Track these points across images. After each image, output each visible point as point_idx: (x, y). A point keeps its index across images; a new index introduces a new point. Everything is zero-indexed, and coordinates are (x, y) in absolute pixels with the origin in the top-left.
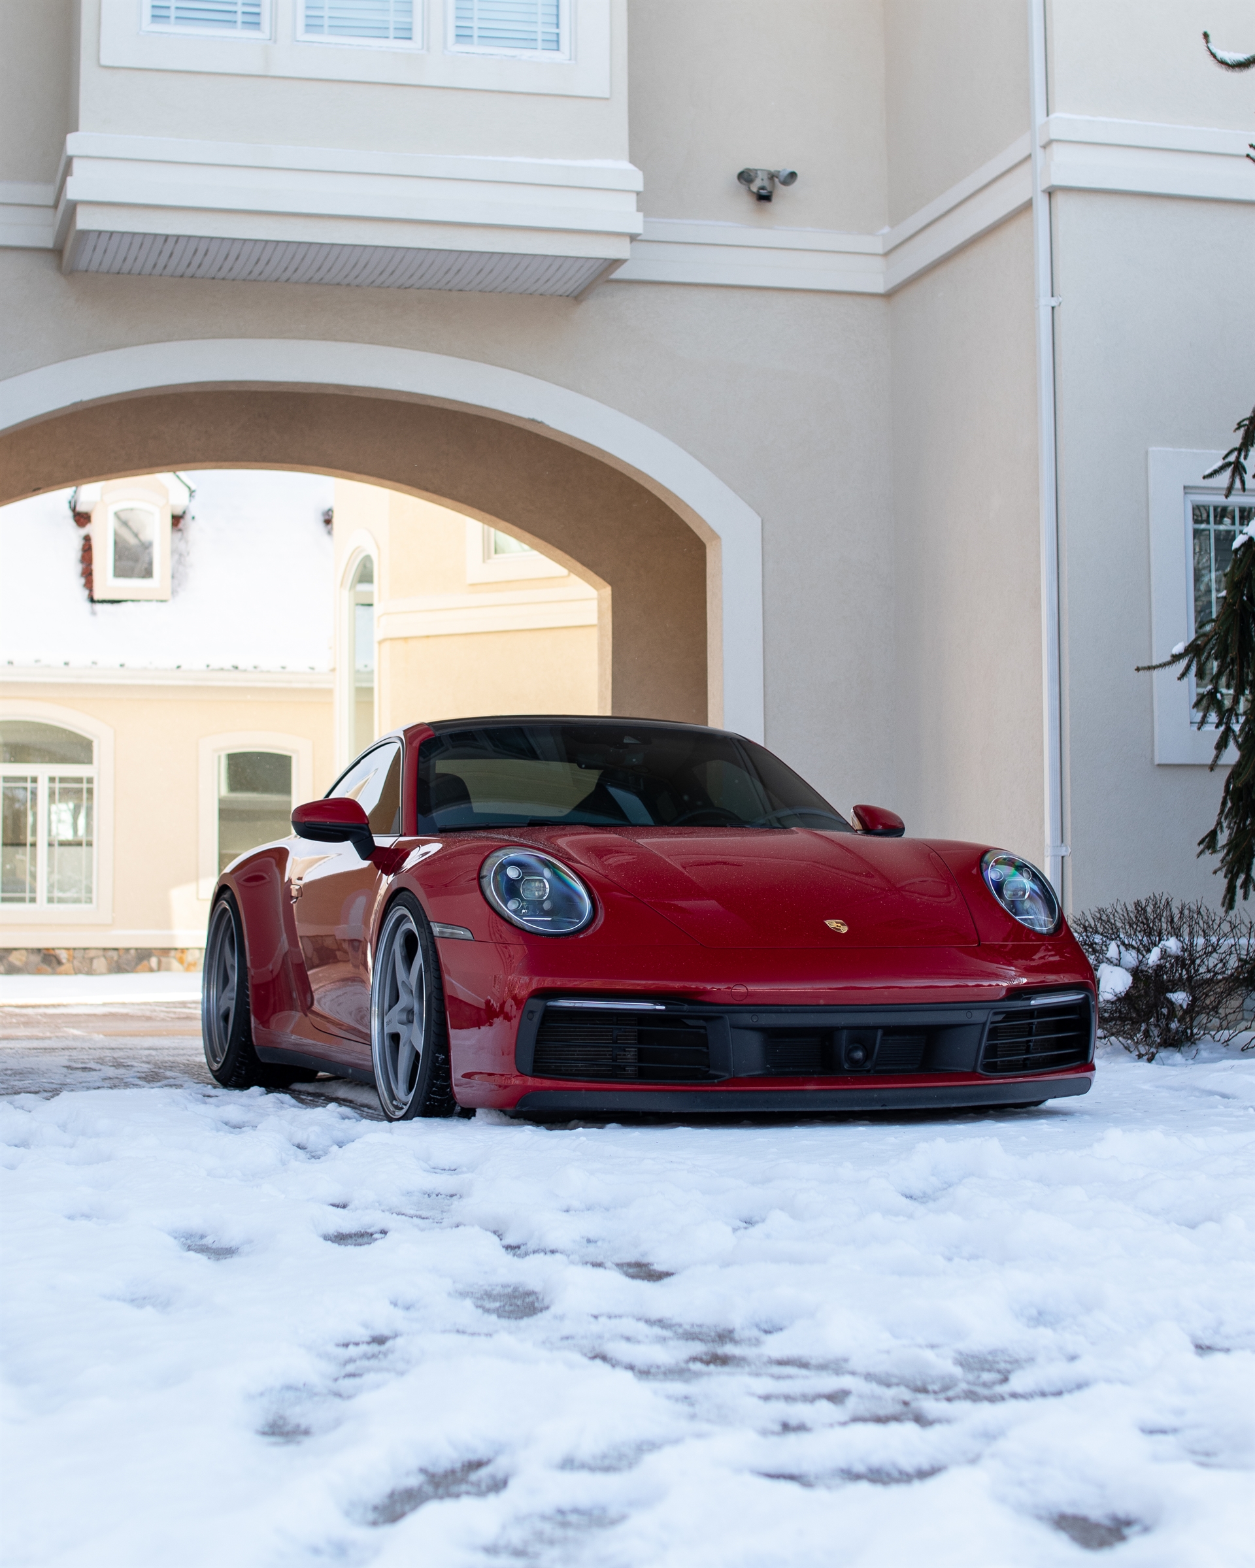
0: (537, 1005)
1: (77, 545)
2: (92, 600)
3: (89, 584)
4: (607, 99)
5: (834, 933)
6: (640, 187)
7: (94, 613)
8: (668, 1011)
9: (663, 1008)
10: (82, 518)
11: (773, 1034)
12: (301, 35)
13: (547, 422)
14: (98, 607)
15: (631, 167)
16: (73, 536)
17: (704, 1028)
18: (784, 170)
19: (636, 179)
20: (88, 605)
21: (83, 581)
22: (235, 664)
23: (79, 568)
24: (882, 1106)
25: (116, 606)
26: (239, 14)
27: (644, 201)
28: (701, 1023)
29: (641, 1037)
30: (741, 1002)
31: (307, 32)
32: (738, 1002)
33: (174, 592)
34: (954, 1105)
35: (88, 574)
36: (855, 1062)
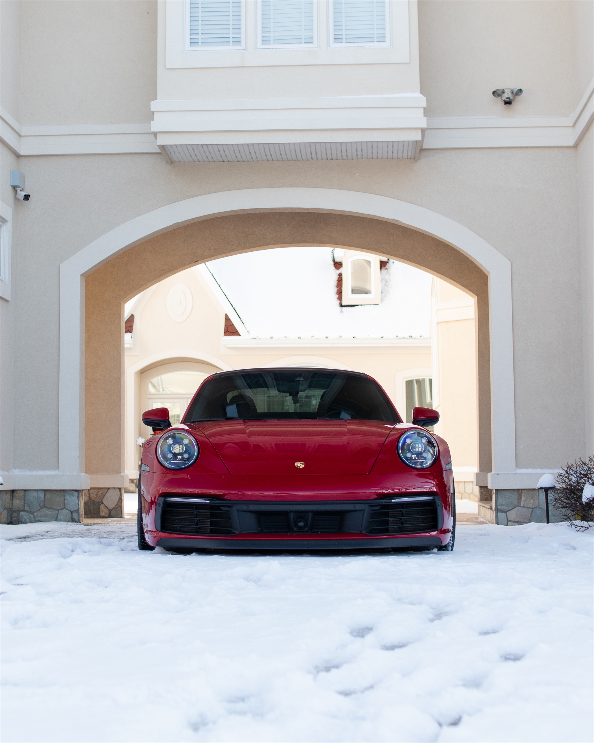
0: (162, 499)
1: (335, 278)
2: (341, 306)
3: (340, 298)
4: (409, 63)
5: (297, 469)
6: (425, 105)
7: (342, 312)
8: (210, 503)
9: (208, 502)
10: (338, 265)
11: (260, 514)
12: (260, 46)
13: (401, 220)
14: (344, 308)
15: (421, 95)
16: (334, 274)
17: (228, 511)
18: (516, 88)
19: (423, 102)
20: (339, 308)
21: (337, 296)
22: (411, 335)
23: (335, 290)
24: (307, 548)
25: (353, 308)
26: (231, 38)
27: (427, 112)
28: (227, 509)
29: (212, 515)
30: (241, 499)
31: (263, 44)
32: (239, 500)
33: (382, 300)
34: (345, 548)
35: (340, 293)
36: (301, 528)
